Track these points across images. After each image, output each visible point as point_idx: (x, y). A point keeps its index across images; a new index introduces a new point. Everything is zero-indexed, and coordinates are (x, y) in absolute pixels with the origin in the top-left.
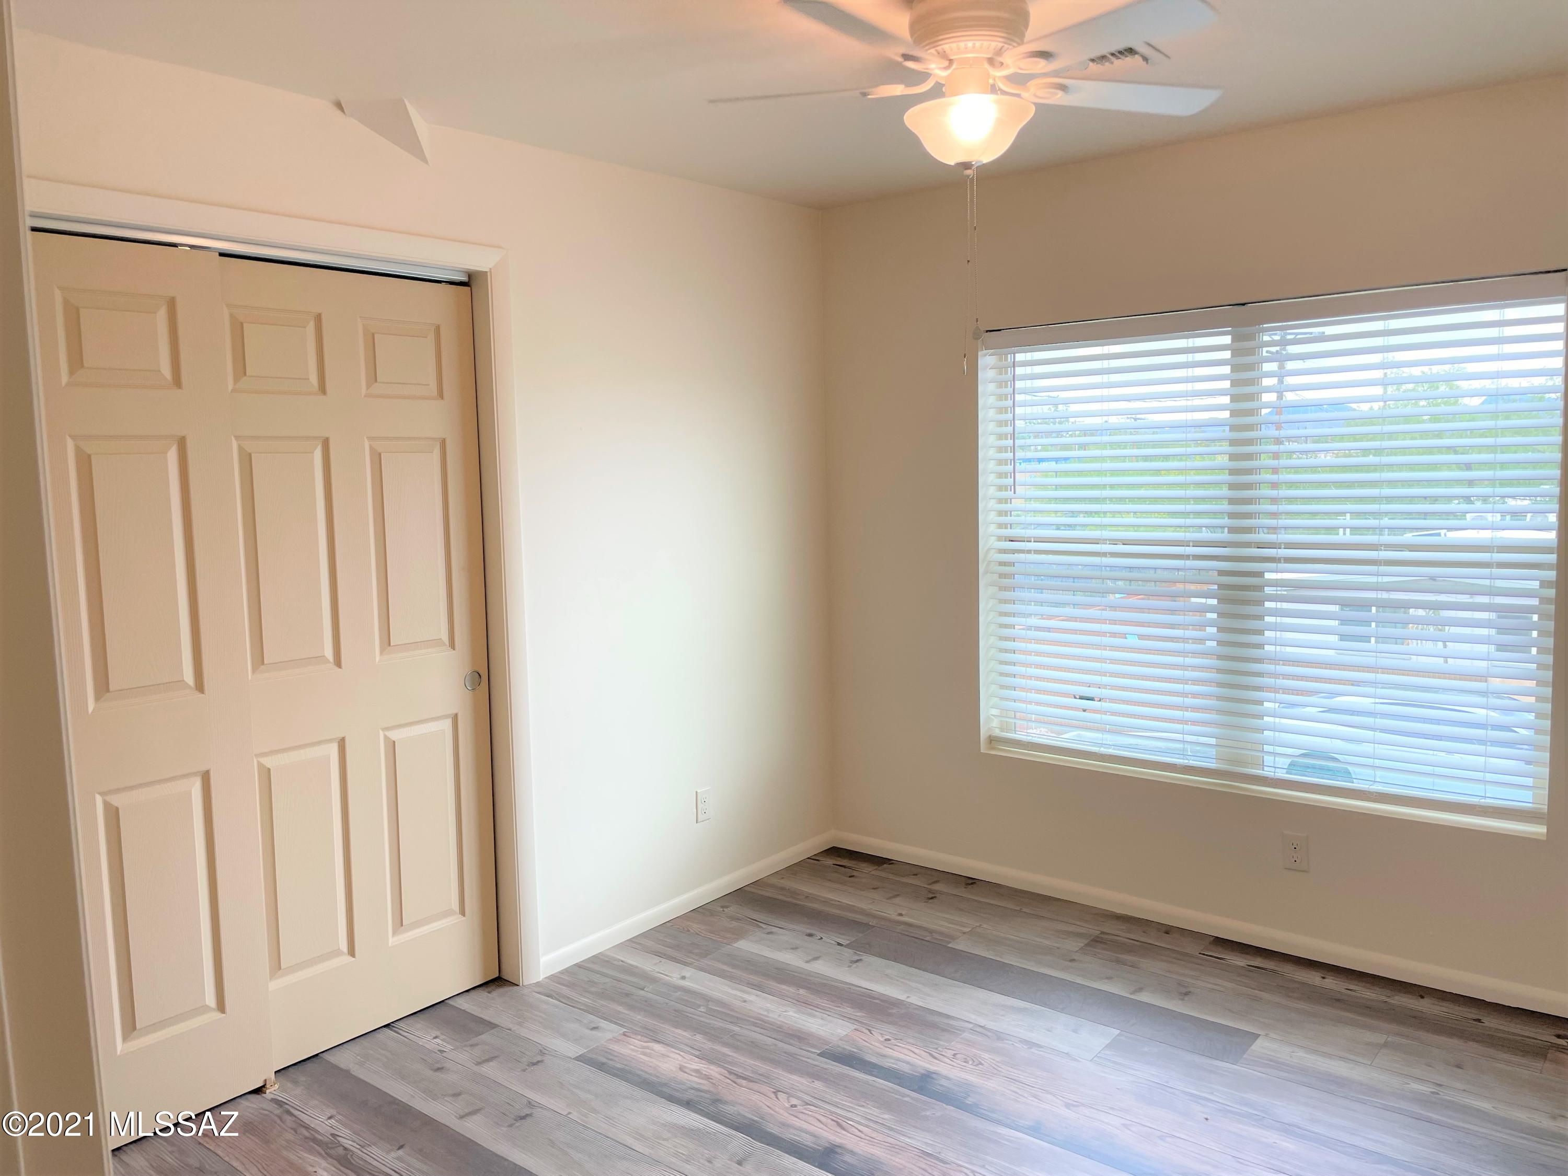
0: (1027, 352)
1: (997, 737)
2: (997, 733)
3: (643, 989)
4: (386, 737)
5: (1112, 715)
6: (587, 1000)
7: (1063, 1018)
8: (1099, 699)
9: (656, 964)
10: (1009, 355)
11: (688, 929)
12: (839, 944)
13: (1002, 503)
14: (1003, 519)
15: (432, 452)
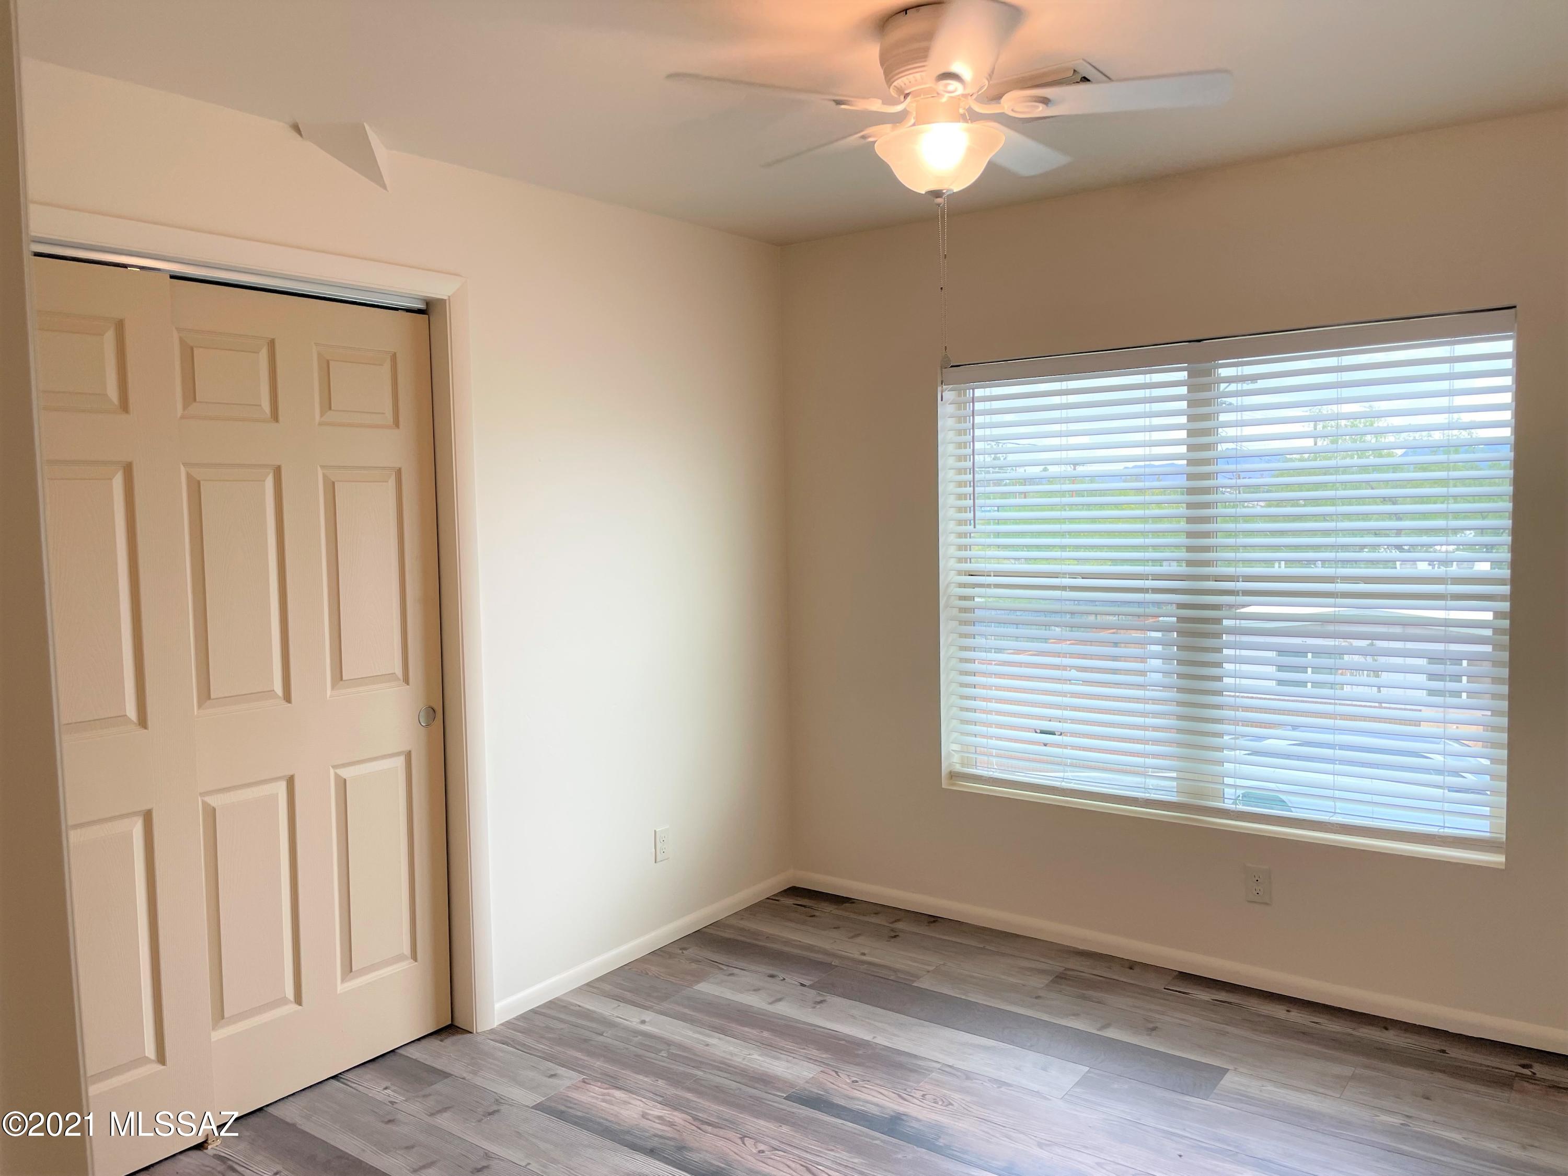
0: (986, 388)
1: (959, 773)
2: (958, 768)
3: (602, 1035)
4: (337, 775)
5: (1072, 749)
6: (544, 1047)
7: (1032, 1056)
8: (1059, 733)
9: (614, 1009)
10: (968, 391)
11: (647, 972)
12: (802, 985)
13: (962, 538)
14: (963, 554)
15: (387, 482)
